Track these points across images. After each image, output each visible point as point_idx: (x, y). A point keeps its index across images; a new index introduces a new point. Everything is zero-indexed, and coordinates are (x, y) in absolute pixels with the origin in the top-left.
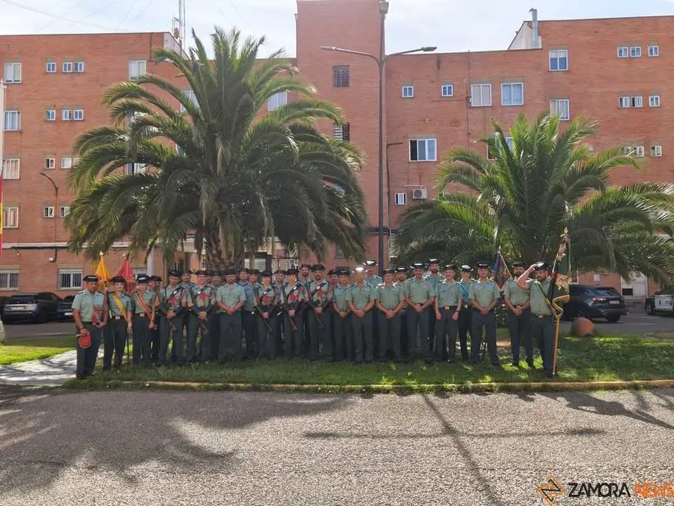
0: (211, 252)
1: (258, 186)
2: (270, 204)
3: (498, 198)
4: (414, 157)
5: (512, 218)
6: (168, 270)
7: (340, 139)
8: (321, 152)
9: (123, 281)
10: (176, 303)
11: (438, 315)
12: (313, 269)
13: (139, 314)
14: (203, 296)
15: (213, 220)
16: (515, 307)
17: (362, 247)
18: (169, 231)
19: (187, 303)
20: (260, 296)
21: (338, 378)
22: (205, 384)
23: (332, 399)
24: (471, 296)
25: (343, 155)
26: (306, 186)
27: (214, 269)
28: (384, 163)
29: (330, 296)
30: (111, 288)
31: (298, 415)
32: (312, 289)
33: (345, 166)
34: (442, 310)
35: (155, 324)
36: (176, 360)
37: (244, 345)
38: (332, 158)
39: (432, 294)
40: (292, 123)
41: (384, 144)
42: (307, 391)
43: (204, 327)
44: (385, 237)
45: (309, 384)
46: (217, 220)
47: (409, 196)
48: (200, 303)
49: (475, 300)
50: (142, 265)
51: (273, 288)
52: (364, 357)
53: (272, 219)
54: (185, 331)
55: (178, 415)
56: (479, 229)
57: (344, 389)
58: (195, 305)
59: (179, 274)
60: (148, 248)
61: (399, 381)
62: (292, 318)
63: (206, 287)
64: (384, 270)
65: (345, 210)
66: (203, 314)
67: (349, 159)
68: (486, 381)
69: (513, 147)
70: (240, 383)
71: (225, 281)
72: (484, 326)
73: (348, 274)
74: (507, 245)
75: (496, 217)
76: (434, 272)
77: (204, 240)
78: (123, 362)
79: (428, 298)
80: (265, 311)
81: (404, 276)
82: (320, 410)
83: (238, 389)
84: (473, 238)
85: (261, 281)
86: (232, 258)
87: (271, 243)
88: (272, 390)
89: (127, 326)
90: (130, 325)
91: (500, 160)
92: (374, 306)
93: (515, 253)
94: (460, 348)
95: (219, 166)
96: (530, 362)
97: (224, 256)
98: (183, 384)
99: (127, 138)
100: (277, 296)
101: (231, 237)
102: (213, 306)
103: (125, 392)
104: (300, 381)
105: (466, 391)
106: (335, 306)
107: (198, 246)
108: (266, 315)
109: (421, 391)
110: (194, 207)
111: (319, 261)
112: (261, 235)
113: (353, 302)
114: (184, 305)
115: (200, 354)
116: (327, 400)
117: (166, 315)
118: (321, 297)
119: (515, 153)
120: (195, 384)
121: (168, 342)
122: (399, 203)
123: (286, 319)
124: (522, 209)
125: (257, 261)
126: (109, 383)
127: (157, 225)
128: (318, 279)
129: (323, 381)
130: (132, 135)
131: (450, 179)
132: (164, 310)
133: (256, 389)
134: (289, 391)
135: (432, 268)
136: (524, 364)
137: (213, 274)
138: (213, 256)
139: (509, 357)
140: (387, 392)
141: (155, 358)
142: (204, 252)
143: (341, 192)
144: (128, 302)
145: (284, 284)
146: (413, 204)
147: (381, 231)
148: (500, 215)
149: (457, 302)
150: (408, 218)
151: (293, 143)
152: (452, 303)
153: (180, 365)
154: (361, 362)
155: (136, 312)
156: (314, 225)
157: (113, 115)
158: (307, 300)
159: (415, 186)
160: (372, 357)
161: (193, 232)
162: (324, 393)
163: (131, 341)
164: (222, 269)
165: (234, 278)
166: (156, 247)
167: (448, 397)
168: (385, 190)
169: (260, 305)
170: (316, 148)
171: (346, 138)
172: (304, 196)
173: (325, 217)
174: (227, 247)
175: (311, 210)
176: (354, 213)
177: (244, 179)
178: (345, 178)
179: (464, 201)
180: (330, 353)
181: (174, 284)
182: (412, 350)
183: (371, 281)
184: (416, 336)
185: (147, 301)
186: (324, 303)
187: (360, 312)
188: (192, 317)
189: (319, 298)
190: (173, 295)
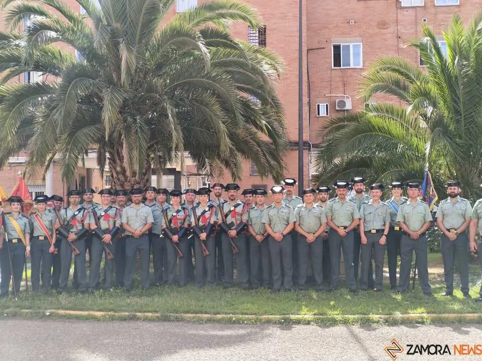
0: (115, 169)
1: (165, 97)
2: (179, 116)
3: (430, 110)
4: (337, 63)
5: (446, 133)
6: (69, 188)
7: (255, 44)
8: (235, 58)
9: (19, 200)
10: (77, 224)
11: (364, 240)
13: (38, 237)
14: (107, 217)
15: (116, 135)
16: (449, 230)
17: (279, 163)
18: (69, 147)
19: (89, 225)
20: (169, 217)
21: (254, 308)
22: (110, 313)
23: (249, 330)
24: (399, 219)
25: (259, 63)
26: (219, 96)
27: (119, 188)
28: (305, 70)
29: (245, 218)
30: (8, 209)
31: (210, 347)
32: (226, 210)
33: (261, 74)
34: (368, 233)
35: (55, 247)
36: (77, 287)
37: (152, 270)
38: (247, 65)
39: (357, 216)
40: (203, 26)
41: (305, 49)
42: (219, 321)
43: (108, 251)
44: (305, 152)
45: (223, 313)
46: (120, 135)
47: (331, 107)
48: (104, 225)
49: (404, 223)
50: (40, 182)
51: (184, 209)
52: (282, 284)
53: (181, 133)
54: (87, 256)
55: (81, 346)
56: (410, 147)
57: (260, 320)
58: (99, 227)
59: (80, 193)
60: (46, 164)
61: (321, 312)
62: (204, 241)
63: (111, 207)
64: (304, 189)
65: (261, 122)
66: (107, 238)
67: (266, 67)
68: (417, 313)
69: (447, 53)
70: (149, 312)
71: (130, 200)
72: (414, 252)
73: (265, 193)
74: (440, 162)
75: (429, 131)
76: (359, 192)
77: (108, 155)
78: (21, 289)
79: (353, 220)
80: (174, 234)
81: (326, 196)
82: (234, 342)
83: (146, 319)
84: (403, 155)
85: (170, 201)
86: (137, 176)
87: (180, 159)
88: (182, 320)
89: (26, 250)
90: (28, 248)
91: (432, 67)
92: (294, 229)
93: (449, 170)
94: (388, 275)
95: (123, 76)
96: (465, 291)
97: (128, 173)
98: (85, 313)
99: (23, 43)
100: (188, 218)
101: (135, 153)
102: (118, 229)
103: (24, 322)
104: (212, 310)
105: (394, 323)
106: (251, 230)
107: (101, 161)
108: (175, 238)
109: (345, 322)
110: (96, 119)
111: (234, 181)
112: (170, 150)
113: (270, 224)
114: (86, 227)
115: (104, 280)
116: (242, 332)
117: (67, 238)
118: (236, 219)
119: (449, 60)
120: (98, 314)
122: (321, 115)
123: (197, 243)
124: (458, 121)
125: (165, 178)
126: (6, 311)
127: (56, 140)
128: (232, 199)
129: (237, 311)
130: (29, 41)
131: (376, 89)
132: (65, 233)
133: (165, 319)
134: (200, 321)
135: (357, 188)
136: (458, 293)
137: (117, 193)
138: (117, 173)
140: (308, 323)
141: (56, 286)
142: (107, 168)
143: (256, 102)
144: (25, 223)
145: (195, 205)
146: (335, 116)
147: (301, 146)
148: (432, 130)
149: (384, 225)
150: (330, 132)
151: (204, 49)
152: (379, 226)
153: (83, 292)
154: (279, 290)
155: (35, 234)
156: (228, 140)
157: (8, 19)
158: (220, 222)
159: (338, 95)
160: (292, 284)
161: (96, 146)
162: (239, 323)
163: (29, 265)
164: (127, 187)
165: (140, 198)
166: (55, 162)
167: (374, 329)
168: (305, 100)
169: (169, 227)
170: (229, 55)
171: (263, 43)
172: (217, 108)
173: (239, 131)
174: (131, 164)
175: (224, 123)
176: (272, 127)
177: (151, 89)
178: (261, 87)
179: (392, 113)
180: (245, 280)
181: (75, 204)
182: (334, 277)
183: (290, 201)
184: (340, 262)
185: (47, 223)
186: (238, 226)
187: (278, 236)
188: (95, 240)
189: (234, 220)
190: (75, 216)
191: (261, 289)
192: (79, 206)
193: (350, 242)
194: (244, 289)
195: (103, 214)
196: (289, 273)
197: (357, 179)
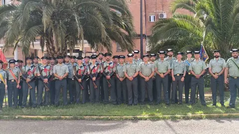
0: (49, 48)
1: (74, 11)
2: (83, 22)
3: (205, 16)
5: (213, 27)
9: (1, 62)
10: (31, 74)
12: (105, 55)
13: (11, 80)
14: (45, 70)
15: (49, 30)
16: (214, 74)
17: (131, 43)
18: (26, 37)
19: (37, 74)
21: (119, 113)
22: (48, 117)
23: (116, 123)
24: (190, 69)
26: (101, 10)
29: (114, 70)
31: (98, 131)
32: (105, 66)
34: (175, 76)
35: (20, 85)
37: (68, 97)
39: (169, 68)
42: (102, 119)
43: (46, 87)
44: (144, 40)
45: (104, 116)
46: (52, 30)
47: (156, 17)
48: (44, 74)
49: (193, 71)
51: (84, 66)
52: (133, 102)
53: (82, 29)
56: (195, 34)
57: (122, 118)
58: (42, 75)
61: (152, 114)
62: (94, 81)
63: (48, 65)
65: (121, 23)
66: (46, 80)
68: (199, 113)
71: (57, 62)
72: (197, 86)
73: (124, 57)
75: (204, 27)
77: (45, 41)
78: (3, 107)
79: (167, 70)
80: (79, 78)
81: (154, 58)
83: (66, 119)
84: (192, 39)
86: (60, 51)
88: (84, 119)
90: (6, 86)
92: (138, 74)
94: (185, 97)
96: (222, 103)
97: (56, 50)
98: (36, 117)
100: (86, 70)
101: (60, 39)
102: (51, 76)
103: (5, 121)
104: (99, 114)
105: (188, 118)
106: (117, 75)
107: (42, 45)
108: (80, 80)
109: (164, 119)
110: (39, 22)
111: (108, 51)
113: (127, 72)
115: (45, 102)
116: (113, 124)
117: (26, 80)
120: (42, 117)
121: (27, 97)
122: (151, 21)
123: (91, 82)
124: (219, 22)
125: (74, 54)
127: (19, 33)
128: (108, 60)
129: (111, 114)
131: (178, 7)
132: (25, 78)
133: (76, 119)
134: (93, 120)
135: (169, 54)
136: (219, 105)
137: (50, 59)
138: (50, 50)
139: (211, 101)
140: (146, 119)
141: (20, 104)
142: (45, 49)
143: (119, 13)
144: (4, 74)
145: (89, 64)
146: (159, 21)
147: (142, 36)
148: (206, 25)
149: (183, 72)
150: (156, 28)
152: (180, 72)
153: (34, 107)
154: (131, 105)
155: (10, 79)
156: (106, 33)
158: (102, 72)
159: (160, 11)
161: (39, 38)
162: (112, 120)
164: (55, 56)
165: (62, 61)
166: (18, 46)
167: (178, 122)
168: (144, 14)
169: (76, 75)
172: (100, 16)
173: (111, 28)
174: (57, 44)
175: (103, 24)
176: (127, 25)
177: (67, 7)
178: (121, 6)
179: (187, 18)
180: (115, 100)
181: (30, 64)
182: (159, 98)
183: (136, 61)
184: (161, 91)
185: (15, 73)
186: (111, 73)
187: (131, 78)
188: (40, 81)
189: (109, 71)
190: (29, 69)
191: (123, 105)
192: (32, 65)
193: (166, 81)
194: (114, 104)
195: (44, 68)
196: (136, 96)
197: (169, 50)
